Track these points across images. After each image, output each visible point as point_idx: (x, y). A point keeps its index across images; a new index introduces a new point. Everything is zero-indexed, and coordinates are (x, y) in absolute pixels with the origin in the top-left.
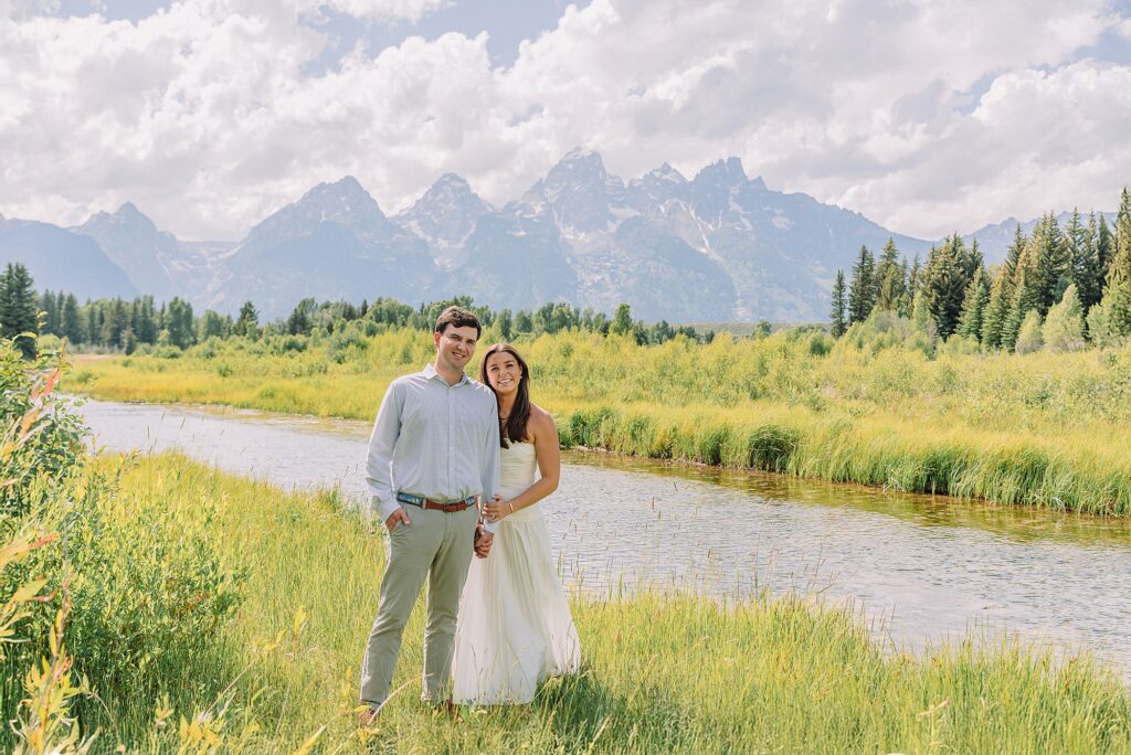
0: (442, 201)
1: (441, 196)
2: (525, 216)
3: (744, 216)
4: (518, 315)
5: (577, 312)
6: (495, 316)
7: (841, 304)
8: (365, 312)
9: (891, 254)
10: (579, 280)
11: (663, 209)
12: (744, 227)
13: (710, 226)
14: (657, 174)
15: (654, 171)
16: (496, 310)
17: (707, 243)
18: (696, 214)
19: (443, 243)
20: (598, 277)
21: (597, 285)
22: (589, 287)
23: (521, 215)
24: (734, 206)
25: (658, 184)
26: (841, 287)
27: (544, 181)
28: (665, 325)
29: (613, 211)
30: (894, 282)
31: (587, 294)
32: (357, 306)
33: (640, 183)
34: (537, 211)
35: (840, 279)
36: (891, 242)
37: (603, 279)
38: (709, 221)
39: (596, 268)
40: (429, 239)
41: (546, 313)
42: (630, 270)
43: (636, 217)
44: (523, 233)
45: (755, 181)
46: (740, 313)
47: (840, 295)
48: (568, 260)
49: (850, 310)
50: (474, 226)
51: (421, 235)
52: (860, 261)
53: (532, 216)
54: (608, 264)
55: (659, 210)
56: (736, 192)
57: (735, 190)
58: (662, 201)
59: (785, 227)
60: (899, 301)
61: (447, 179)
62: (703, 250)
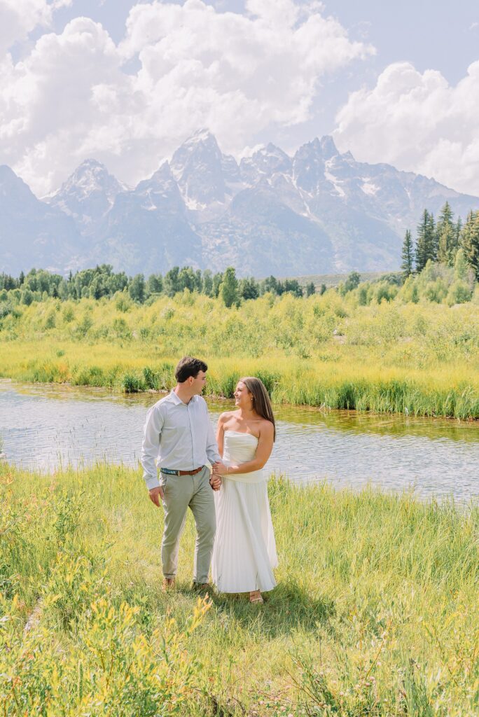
0: (85, 183)
1: (83, 179)
2: (155, 193)
3: (338, 185)
4: (150, 278)
5: (199, 273)
6: (131, 280)
7: (409, 257)
8: (22, 282)
9: (447, 214)
10: (203, 244)
11: (270, 182)
12: (338, 193)
13: (310, 194)
14: (264, 153)
15: (261, 150)
16: (131, 275)
17: (308, 209)
18: (298, 184)
19: (87, 219)
20: (219, 241)
21: (219, 248)
22: (213, 250)
23: (151, 192)
24: (329, 177)
25: (265, 161)
26: (408, 244)
27: (169, 163)
28: (273, 279)
29: (229, 185)
30: (449, 238)
31: (210, 256)
32: (16, 277)
33: (251, 160)
34: (165, 188)
35: (408, 237)
36: (447, 206)
37: (223, 242)
38: (309, 190)
39: (217, 233)
40: (75, 215)
41: (173, 275)
42: (245, 234)
43: (248, 189)
44: (154, 207)
45: (345, 155)
46: (338, 266)
47: (408, 251)
48: (193, 228)
49: (417, 262)
50: (112, 203)
51: (68, 212)
52: (423, 222)
53: (161, 192)
54: (227, 230)
55: (267, 182)
56: (330, 165)
57: (329, 164)
58: (269, 175)
59: (371, 192)
60: (450, 254)
61: (88, 164)
62: (305, 215)
